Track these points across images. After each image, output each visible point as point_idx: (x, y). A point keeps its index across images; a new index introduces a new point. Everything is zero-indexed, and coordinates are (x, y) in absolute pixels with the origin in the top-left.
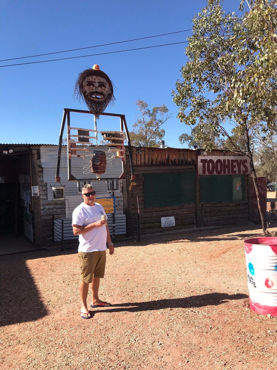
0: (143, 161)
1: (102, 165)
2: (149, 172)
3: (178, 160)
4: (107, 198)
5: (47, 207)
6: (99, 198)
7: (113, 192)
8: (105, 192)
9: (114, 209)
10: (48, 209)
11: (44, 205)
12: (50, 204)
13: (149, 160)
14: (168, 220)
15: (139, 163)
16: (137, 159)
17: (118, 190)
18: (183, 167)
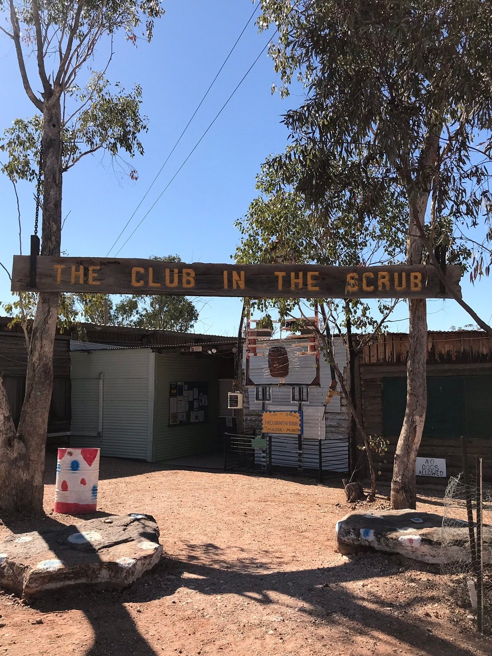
0: (381, 357)
1: (275, 366)
2: (395, 375)
3: (457, 352)
4: (291, 412)
5: (249, 418)
6: (280, 411)
7: (300, 404)
8: (289, 403)
9: (300, 428)
10: (250, 420)
11: (246, 415)
12: (252, 415)
13: (392, 354)
14: (430, 464)
15: (374, 360)
16: (371, 353)
17: (308, 401)
18: (468, 366)
